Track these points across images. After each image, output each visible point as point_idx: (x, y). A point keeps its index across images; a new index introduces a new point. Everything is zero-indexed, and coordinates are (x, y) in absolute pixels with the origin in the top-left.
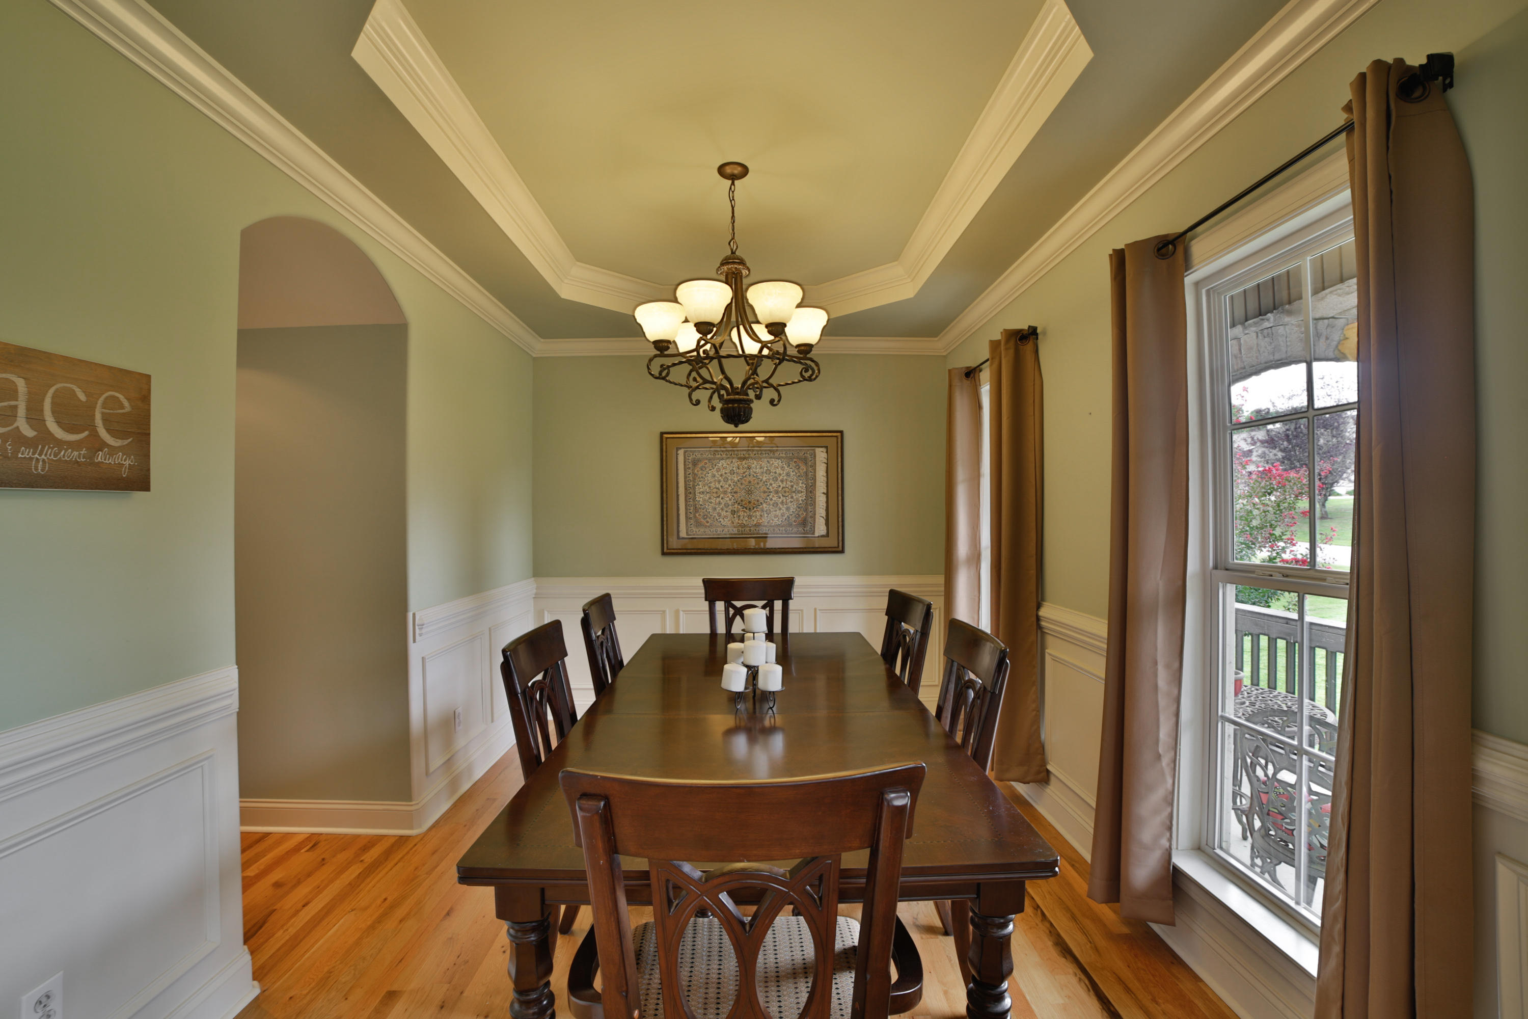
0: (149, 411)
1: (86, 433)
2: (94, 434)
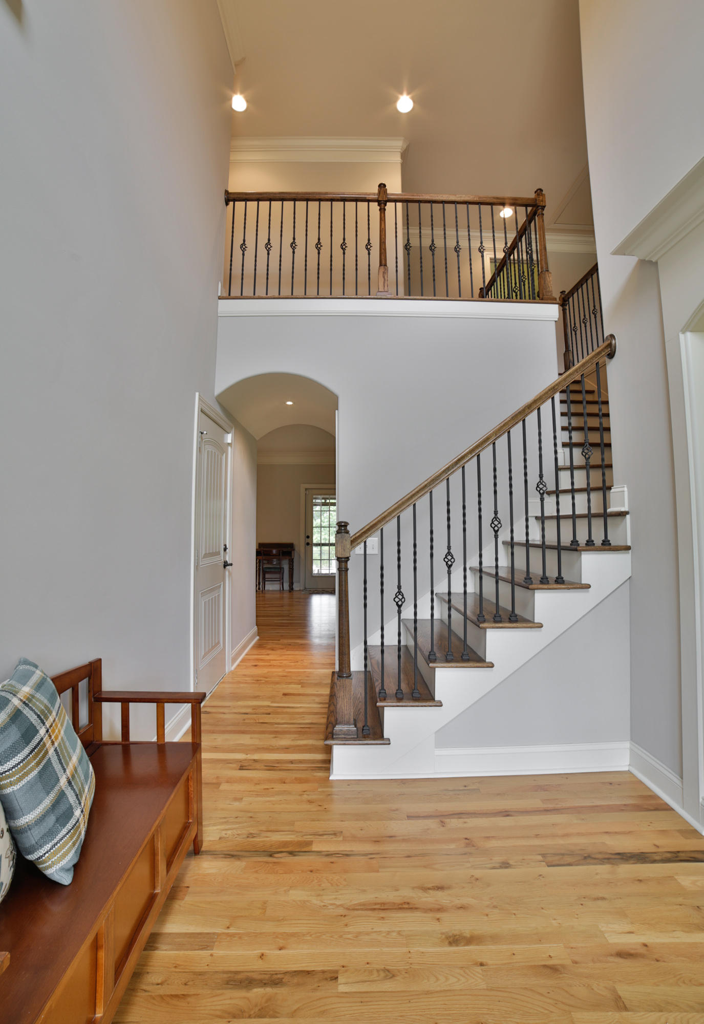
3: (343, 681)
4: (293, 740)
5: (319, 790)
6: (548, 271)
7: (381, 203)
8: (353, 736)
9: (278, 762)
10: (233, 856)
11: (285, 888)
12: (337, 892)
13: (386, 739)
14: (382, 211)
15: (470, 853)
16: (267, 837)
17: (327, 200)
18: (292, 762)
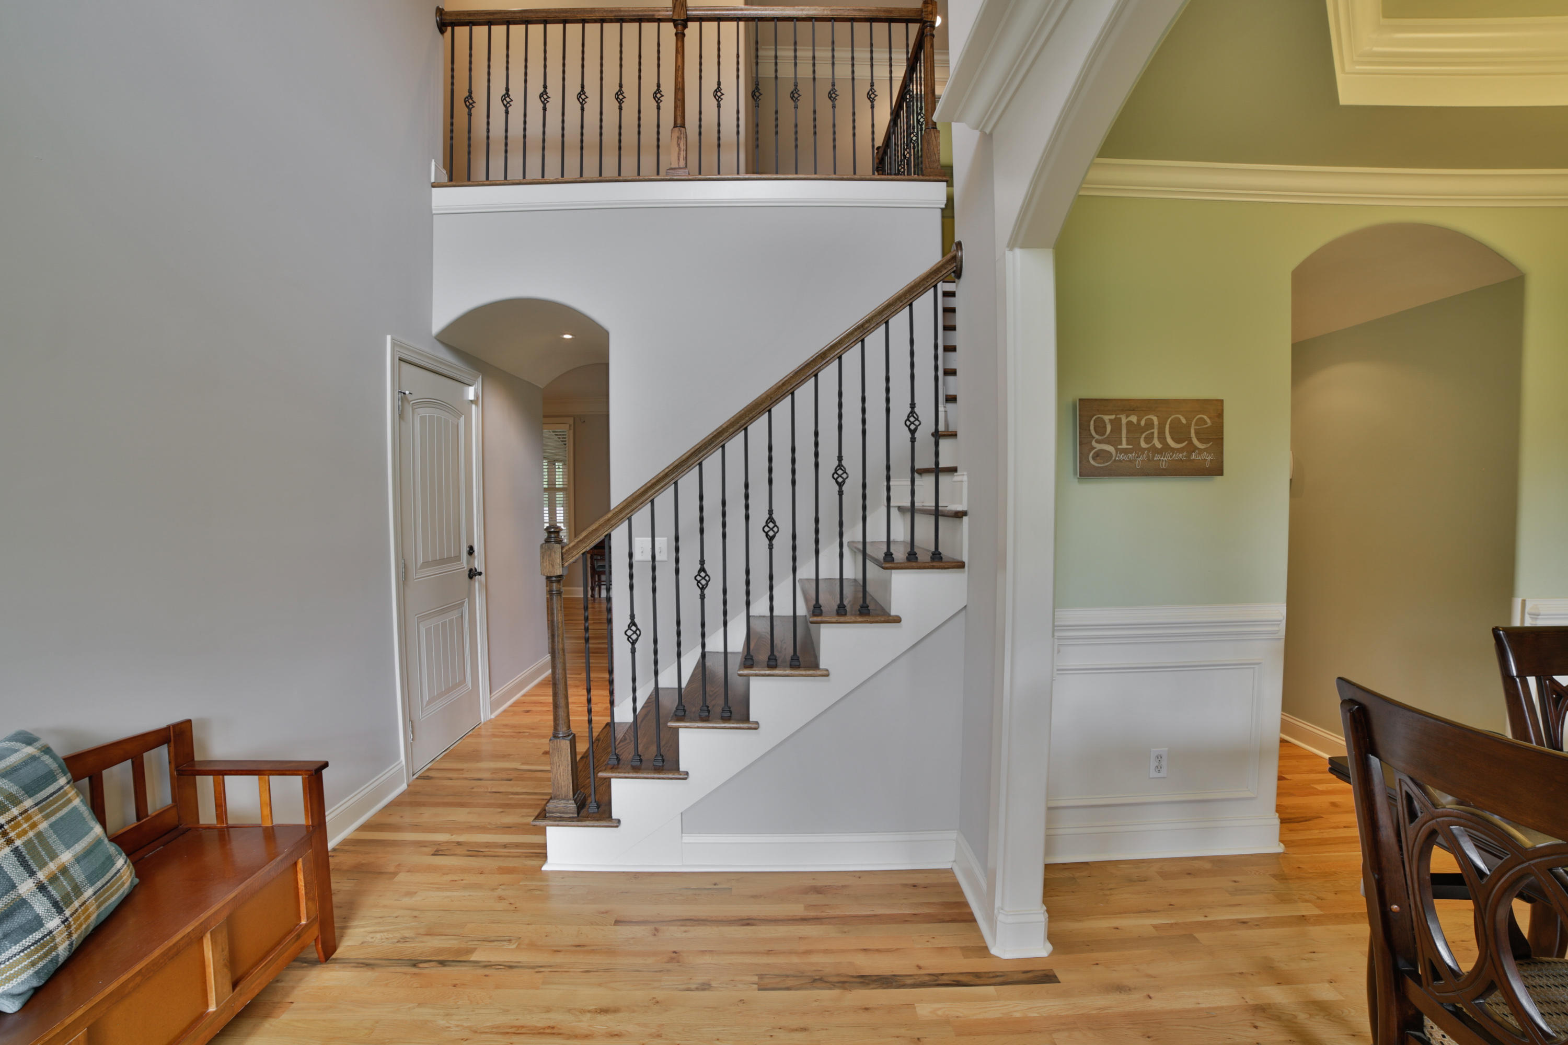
0: (1222, 423)
1: (1186, 442)
2: (1191, 442)
3: (557, 742)
4: (523, 816)
5: (521, 883)
6: (936, 128)
7: (678, 24)
8: (571, 815)
9: (488, 845)
10: (367, 965)
11: (411, 1005)
12: (473, 1011)
13: (615, 819)
14: (680, 36)
15: (668, 971)
16: (423, 942)
17: (595, 21)
18: (505, 846)
